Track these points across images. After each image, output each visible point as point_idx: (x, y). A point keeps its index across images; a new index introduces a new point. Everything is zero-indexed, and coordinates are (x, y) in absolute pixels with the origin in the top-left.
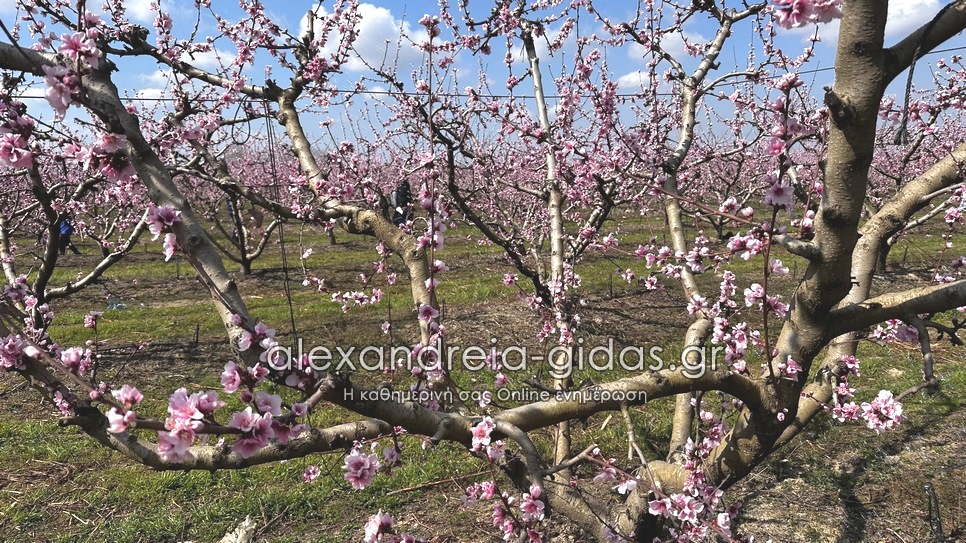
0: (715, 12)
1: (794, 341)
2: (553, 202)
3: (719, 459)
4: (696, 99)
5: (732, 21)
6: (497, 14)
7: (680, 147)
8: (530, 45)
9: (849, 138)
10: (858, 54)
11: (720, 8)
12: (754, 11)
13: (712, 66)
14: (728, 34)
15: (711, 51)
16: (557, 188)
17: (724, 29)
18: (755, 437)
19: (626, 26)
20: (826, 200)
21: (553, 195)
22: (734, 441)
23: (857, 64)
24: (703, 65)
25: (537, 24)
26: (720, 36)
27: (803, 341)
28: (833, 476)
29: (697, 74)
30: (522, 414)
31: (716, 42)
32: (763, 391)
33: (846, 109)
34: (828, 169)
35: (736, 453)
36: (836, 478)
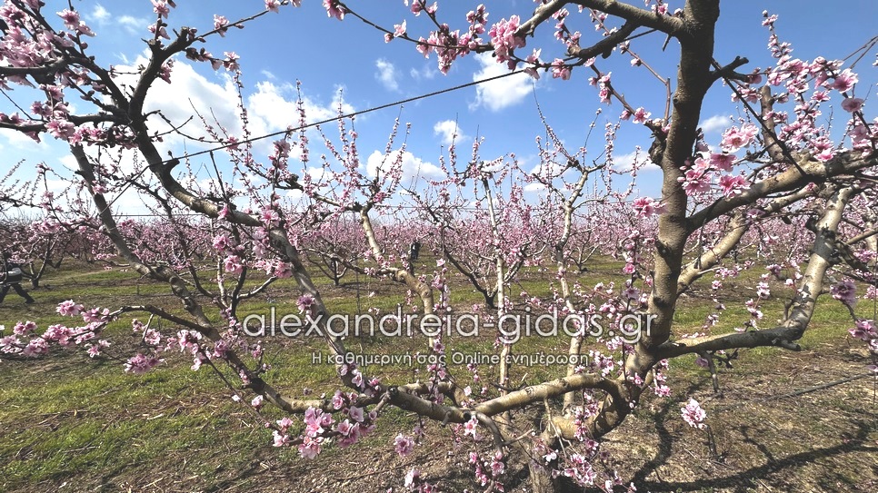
0: (579, 168)
1: (637, 361)
2: (499, 264)
3: (595, 422)
4: (571, 212)
5: (588, 172)
6: (470, 168)
7: (564, 237)
8: (486, 184)
9: (667, 262)
10: (672, 221)
11: (582, 166)
12: (600, 168)
13: (579, 195)
14: (586, 179)
15: (578, 187)
16: (501, 257)
17: (584, 176)
18: (615, 412)
19: (534, 175)
20: (655, 292)
21: (499, 260)
22: (603, 412)
23: (671, 226)
24: (575, 195)
25: (489, 173)
26: (582, 180)
27: (642, 362)
28: (650, 414)
29: (571, 199)
30: (490, 406)
31: (581, 183)
32: (620, 387)
33: (667, 249)
34: (656, 277)
35: (605, 419)
36: (652, 416)
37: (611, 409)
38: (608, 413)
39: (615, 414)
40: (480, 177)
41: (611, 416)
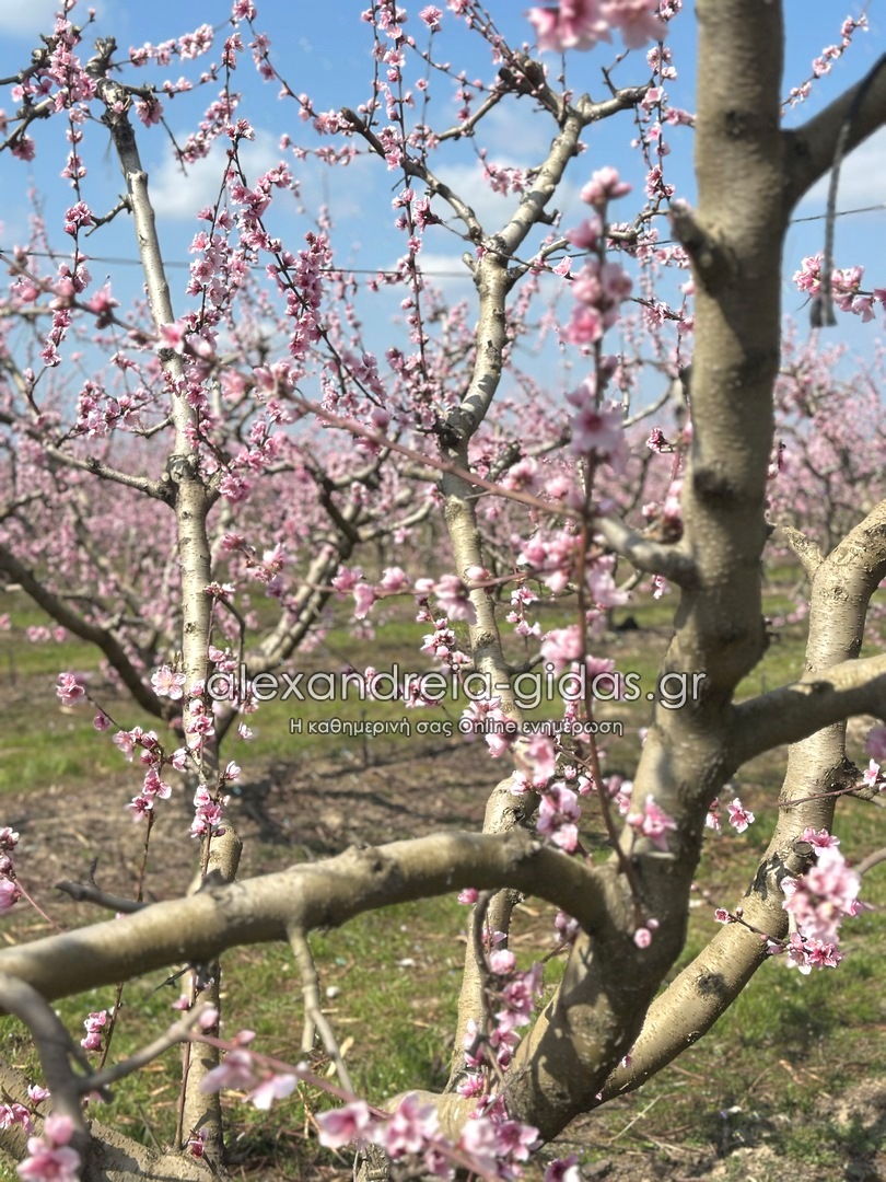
0: (546, 99)
1: (665, 772)
2: (186, 506)
4: (507, 285)
5: (584, 121)
6: (42, 64)
7: (475, 391)
8: (124, 138)
9: (730, 316)
10: (732, 137)
11: (558, 93)
12: (629, 102)
13: (539, 217)
14: (574, 151)
15: (540, 184)
16: (193, 472)
17: (565, 138)
18: (603, 999)
19: (350, 116)
20: (697, 454)
21: (185, 489)
24: (522, 213)
25: (145, 95)
26: (557, 153)
27: (684, 768)
29: (508, 233)
31: (550, 165)
32: (610, 889)
33: (717, 252)
34: (696, 382)
35: (567, 1042)
37: (584, 994)
38: (576, 1012)
39: (601, 1010)
40: (99, 109)
41: (588, 1022)
